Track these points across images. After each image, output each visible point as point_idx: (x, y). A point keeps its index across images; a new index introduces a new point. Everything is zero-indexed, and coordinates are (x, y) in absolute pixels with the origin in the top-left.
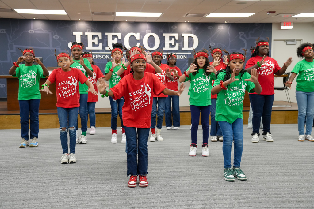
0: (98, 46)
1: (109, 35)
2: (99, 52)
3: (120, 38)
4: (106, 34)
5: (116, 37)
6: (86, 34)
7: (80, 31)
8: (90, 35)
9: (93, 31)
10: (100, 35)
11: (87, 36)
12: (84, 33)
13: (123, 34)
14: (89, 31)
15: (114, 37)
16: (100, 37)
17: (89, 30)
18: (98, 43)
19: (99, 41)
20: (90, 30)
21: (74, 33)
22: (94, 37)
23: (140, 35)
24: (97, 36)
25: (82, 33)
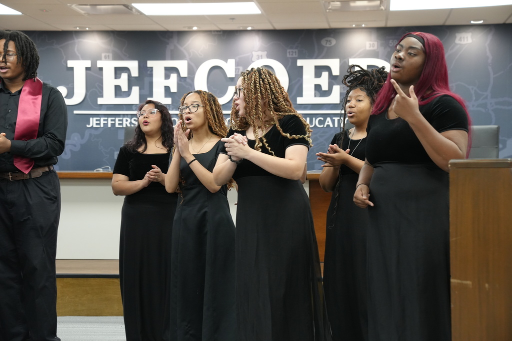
0: (128, 94)
1: (158, 67)
2: (132, 110)
3: (184, 73)
4: (150, 64)
5: (175, 70)
6: (100, 64)
7: (84, 58)
8: (108, 66)
9: (117, 57)
10: (133, 66)
11: (101, 69)
12: (94, 63)
13: (192, 64)
14: (106, 58)
15: (169, 71)
16: (135, 73)
17: (107, 54)
18: (130, 88)
19: (132, 82)
20: (111, 55)
21: (70, 64)
22: (118, 71)
23: (237, 64)
24: (126, 70)
25: (88, 64)
